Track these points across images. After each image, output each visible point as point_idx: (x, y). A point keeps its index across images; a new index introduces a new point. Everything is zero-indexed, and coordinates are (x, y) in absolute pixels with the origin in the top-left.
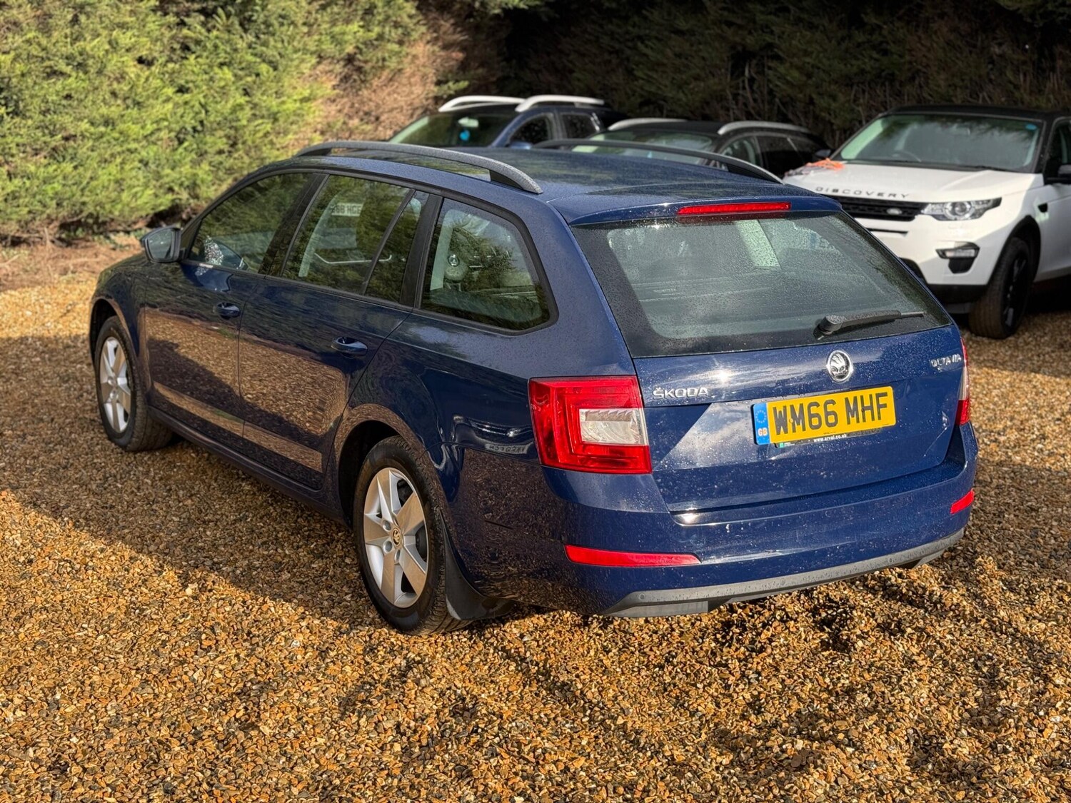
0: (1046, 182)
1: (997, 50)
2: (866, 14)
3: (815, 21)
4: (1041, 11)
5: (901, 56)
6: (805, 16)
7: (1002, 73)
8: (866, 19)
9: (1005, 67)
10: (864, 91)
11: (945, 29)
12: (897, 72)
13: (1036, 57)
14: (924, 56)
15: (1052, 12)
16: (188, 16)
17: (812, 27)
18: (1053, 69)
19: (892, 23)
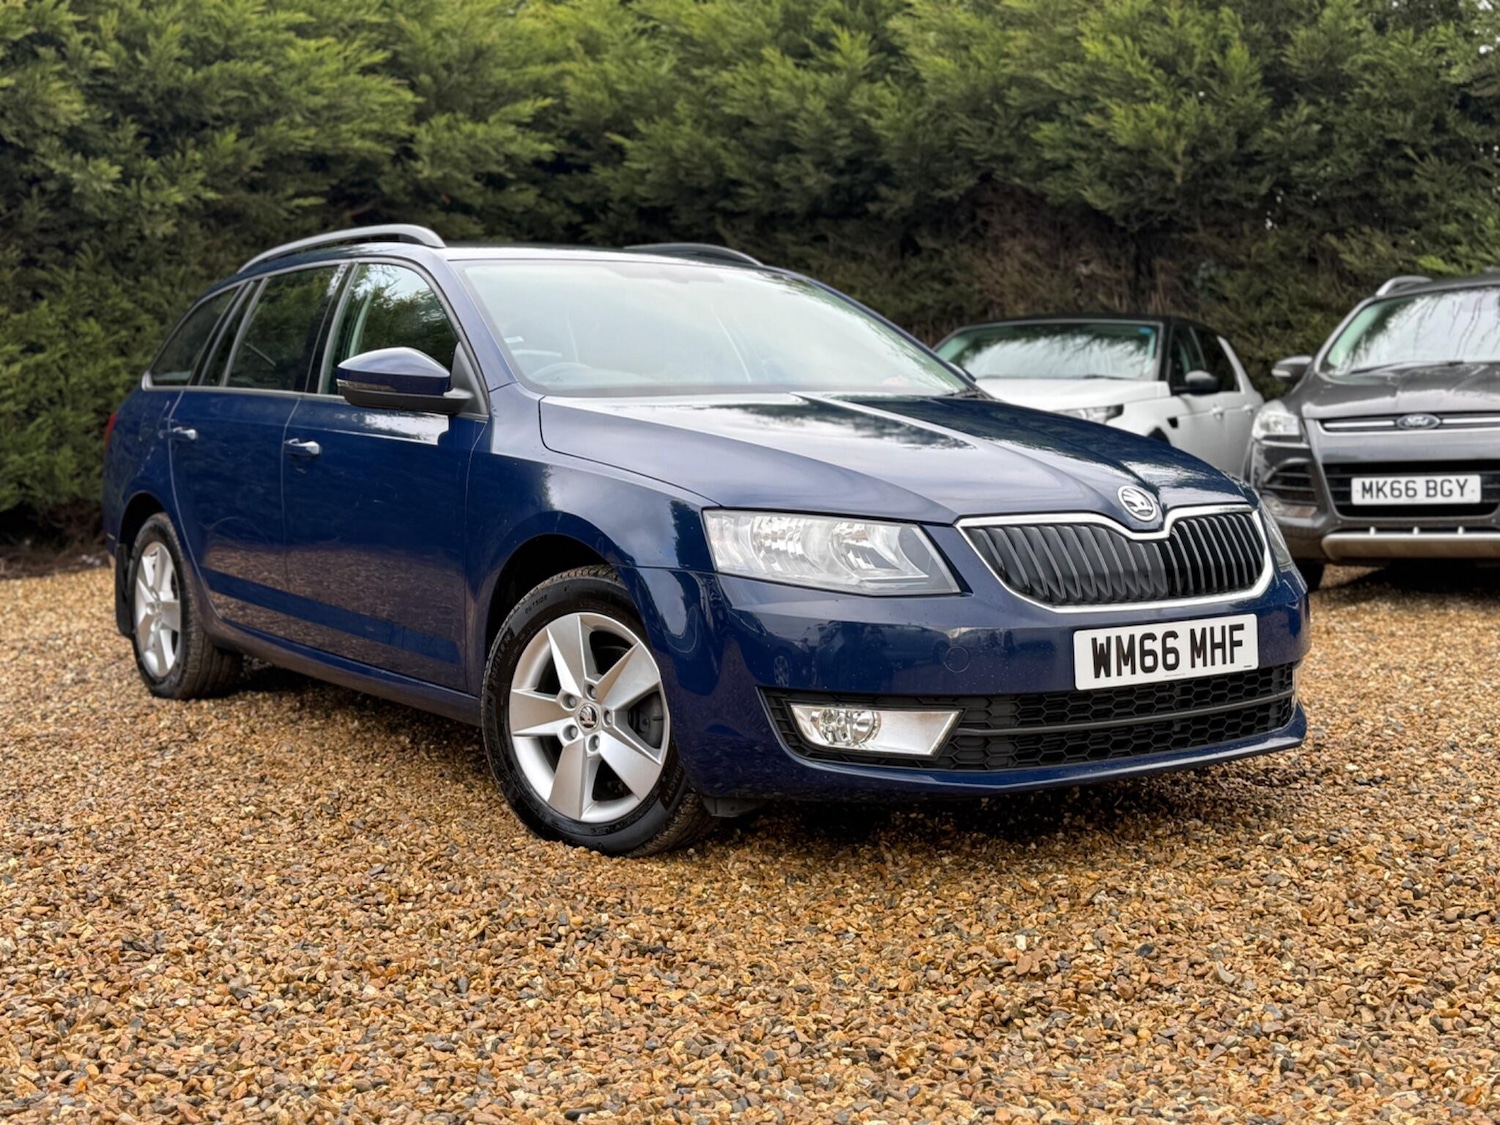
0: (1175, 393)
1: (1084, 270)
2: (922, 237)
3: (861, 249)
4: (1136, 211)
5: (969, 285)
6: (847, 244)
7: (1092, 298)
8: (921, 243)
9: (1096, 290)
10: (927, 332)
11: (1019, 249)
12: (965, 305)
13: (1131, 274)
14: (997, 282)
15: (1150, 212)
16: (41, 251)
17: (856, 257)
18: (1154, 288)
19: (954, 245)
